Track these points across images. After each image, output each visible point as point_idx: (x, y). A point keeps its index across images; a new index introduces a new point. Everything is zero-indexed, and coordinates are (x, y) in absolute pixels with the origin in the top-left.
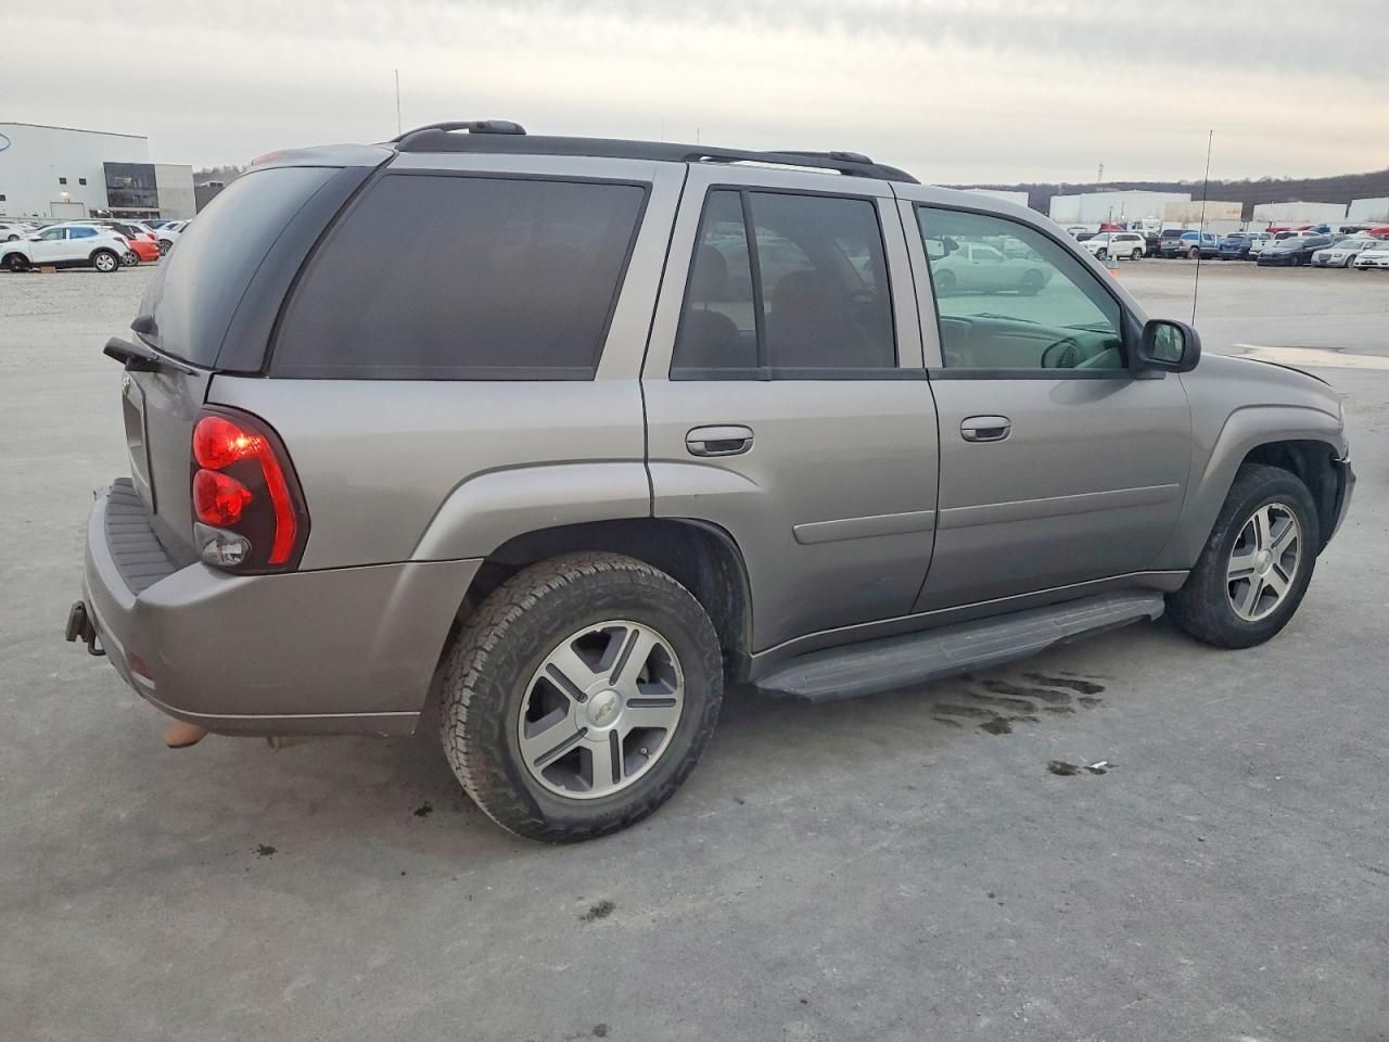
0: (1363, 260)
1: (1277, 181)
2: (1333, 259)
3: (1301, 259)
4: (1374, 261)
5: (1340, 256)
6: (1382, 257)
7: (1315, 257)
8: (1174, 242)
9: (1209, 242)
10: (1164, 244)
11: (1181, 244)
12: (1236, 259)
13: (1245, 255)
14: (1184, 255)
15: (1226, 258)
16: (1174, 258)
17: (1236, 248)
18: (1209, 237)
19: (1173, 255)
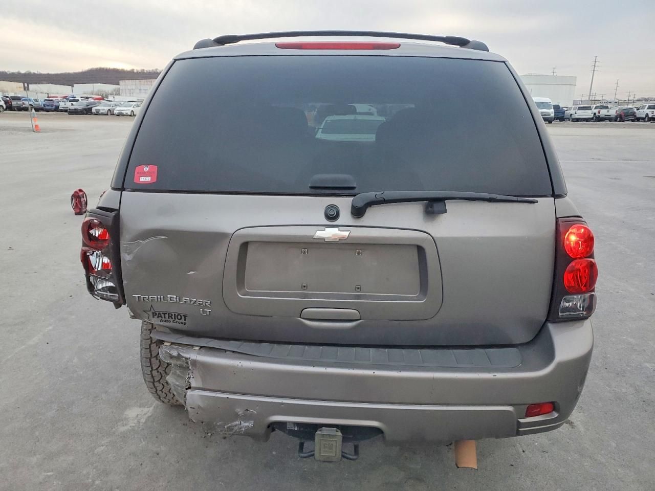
0: (118, 112)
1: (34, 74)
2: (101, 111)
3: (87, 111)
4: (122, 112)
5: (104, 110)
6: (124, 110)
7: (94, 110)
8: (19, 103)
9: (36, 103)
10: (14, 103)
11: (24, 103)
12: (53, 111)
13: (57, 109)
14: (26, 109)
15: (48, 111)
16: (21, 111)
17: (52, 106)
18: (36, 100)
19: (20, 109)
